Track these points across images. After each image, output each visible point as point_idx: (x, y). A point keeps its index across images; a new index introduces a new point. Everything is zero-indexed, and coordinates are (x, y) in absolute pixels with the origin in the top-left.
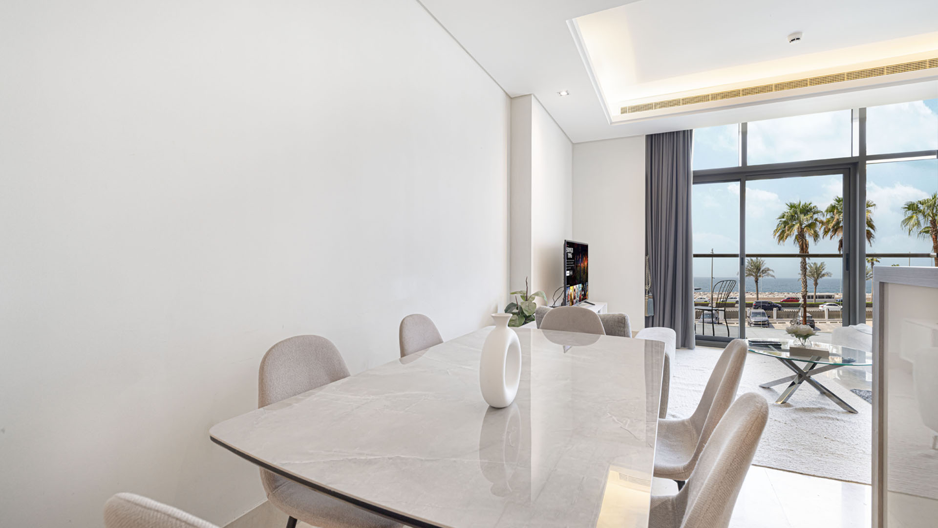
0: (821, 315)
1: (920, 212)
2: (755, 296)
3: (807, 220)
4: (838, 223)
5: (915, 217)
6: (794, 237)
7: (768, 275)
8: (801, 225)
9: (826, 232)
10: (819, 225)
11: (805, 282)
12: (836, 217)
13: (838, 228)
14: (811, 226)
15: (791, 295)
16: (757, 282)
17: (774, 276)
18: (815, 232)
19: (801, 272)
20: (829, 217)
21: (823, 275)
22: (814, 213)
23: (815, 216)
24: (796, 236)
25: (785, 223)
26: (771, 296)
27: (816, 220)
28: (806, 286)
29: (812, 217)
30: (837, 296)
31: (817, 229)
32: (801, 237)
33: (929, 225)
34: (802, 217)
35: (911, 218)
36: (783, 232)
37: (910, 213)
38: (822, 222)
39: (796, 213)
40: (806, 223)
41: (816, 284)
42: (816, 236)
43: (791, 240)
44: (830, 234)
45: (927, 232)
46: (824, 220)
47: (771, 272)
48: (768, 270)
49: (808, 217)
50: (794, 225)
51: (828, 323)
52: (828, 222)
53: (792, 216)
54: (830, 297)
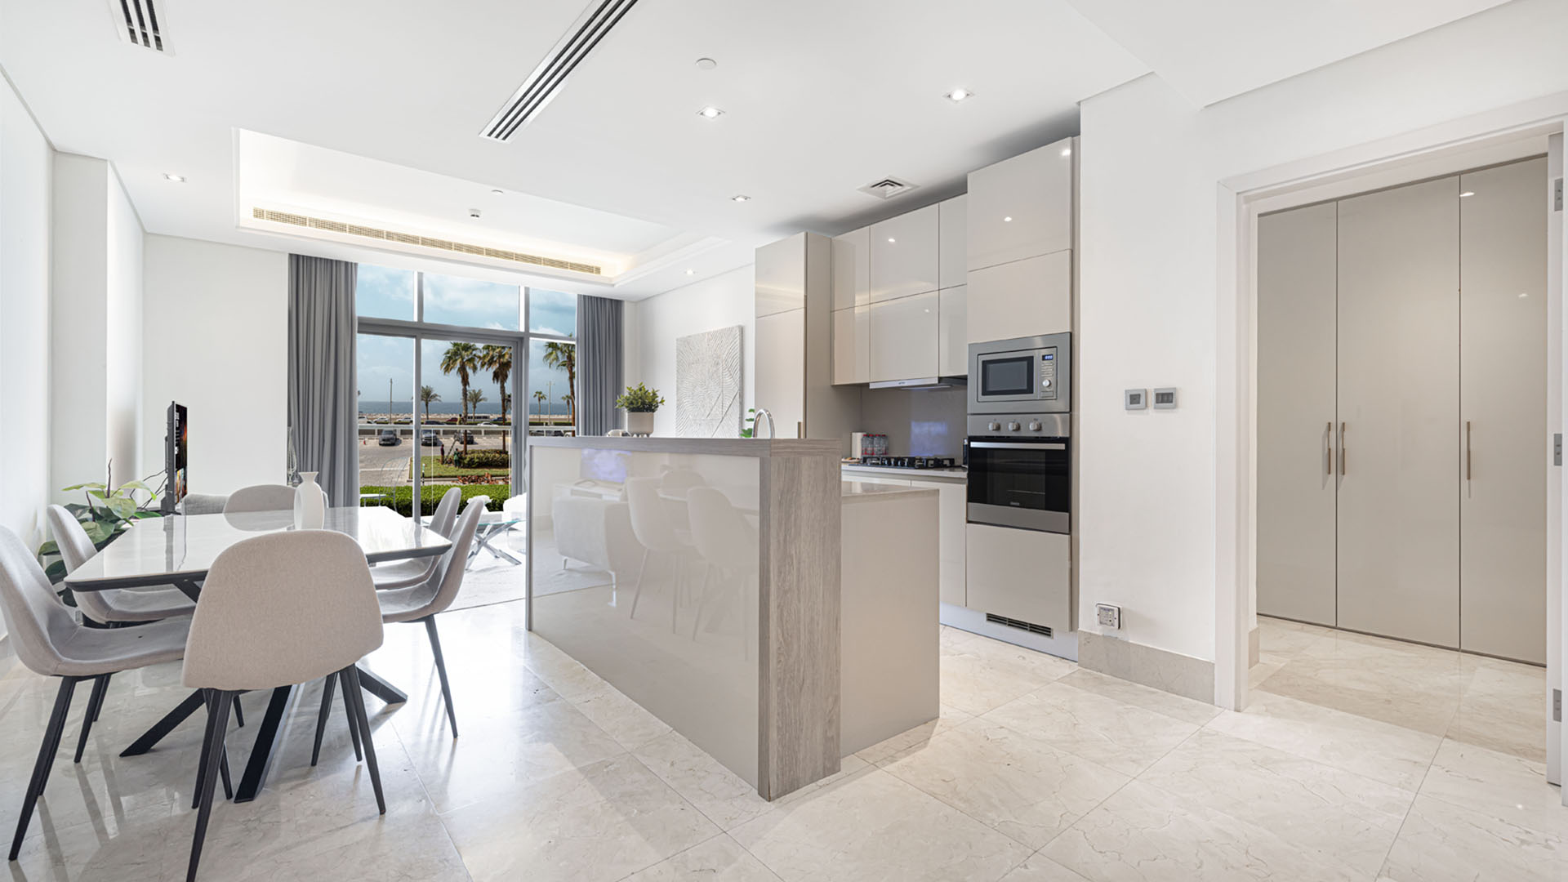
0: (479, 433)
1: (559, 349)
2: (426, 417)
3: (468, 355)
4: (493, 357)
5: (554, 353)
6: (457, 369)
7: (437, 400)
8: (463, 359)
9: (483, 366)
10: (477, 359)
11: (466, 405)
12: (491, 353)
13: (493, 361)
14: (471, 360)
15: (454, 416)
16: (427, 405)
17: (440, 401)
18: (474, 365)
19: (462, 397)
20: (485, 353)
21: (481, 400)
22: (473, 350)
23: (474, 352)
24: (459, 369)
25: (450, 358)
26: (438, 417)
27: (475, 355)
28: (466, 409)
29: (471, 353)
30: (491, 417)
31: (476, 363)
32: (462, 370)
33: (566, 359)
34: (463, 352)
35: (551, 354)
36: (448, 365)
37: (550, 350)
38: (479, 357)
39: (459, 350)
40: (466, 358)
41: (475, 407)
42: (475, 369)
43: (454, 371)
44: (486, 367)
45: (564, 365)
46: (481, 355)
47: (438, 398)
48: (436, 395)
49: (469, 353)
50: (456, 360)
51: (485, 438)
52: (485, 357)
53: (456, 352)
54: (485, 417)
